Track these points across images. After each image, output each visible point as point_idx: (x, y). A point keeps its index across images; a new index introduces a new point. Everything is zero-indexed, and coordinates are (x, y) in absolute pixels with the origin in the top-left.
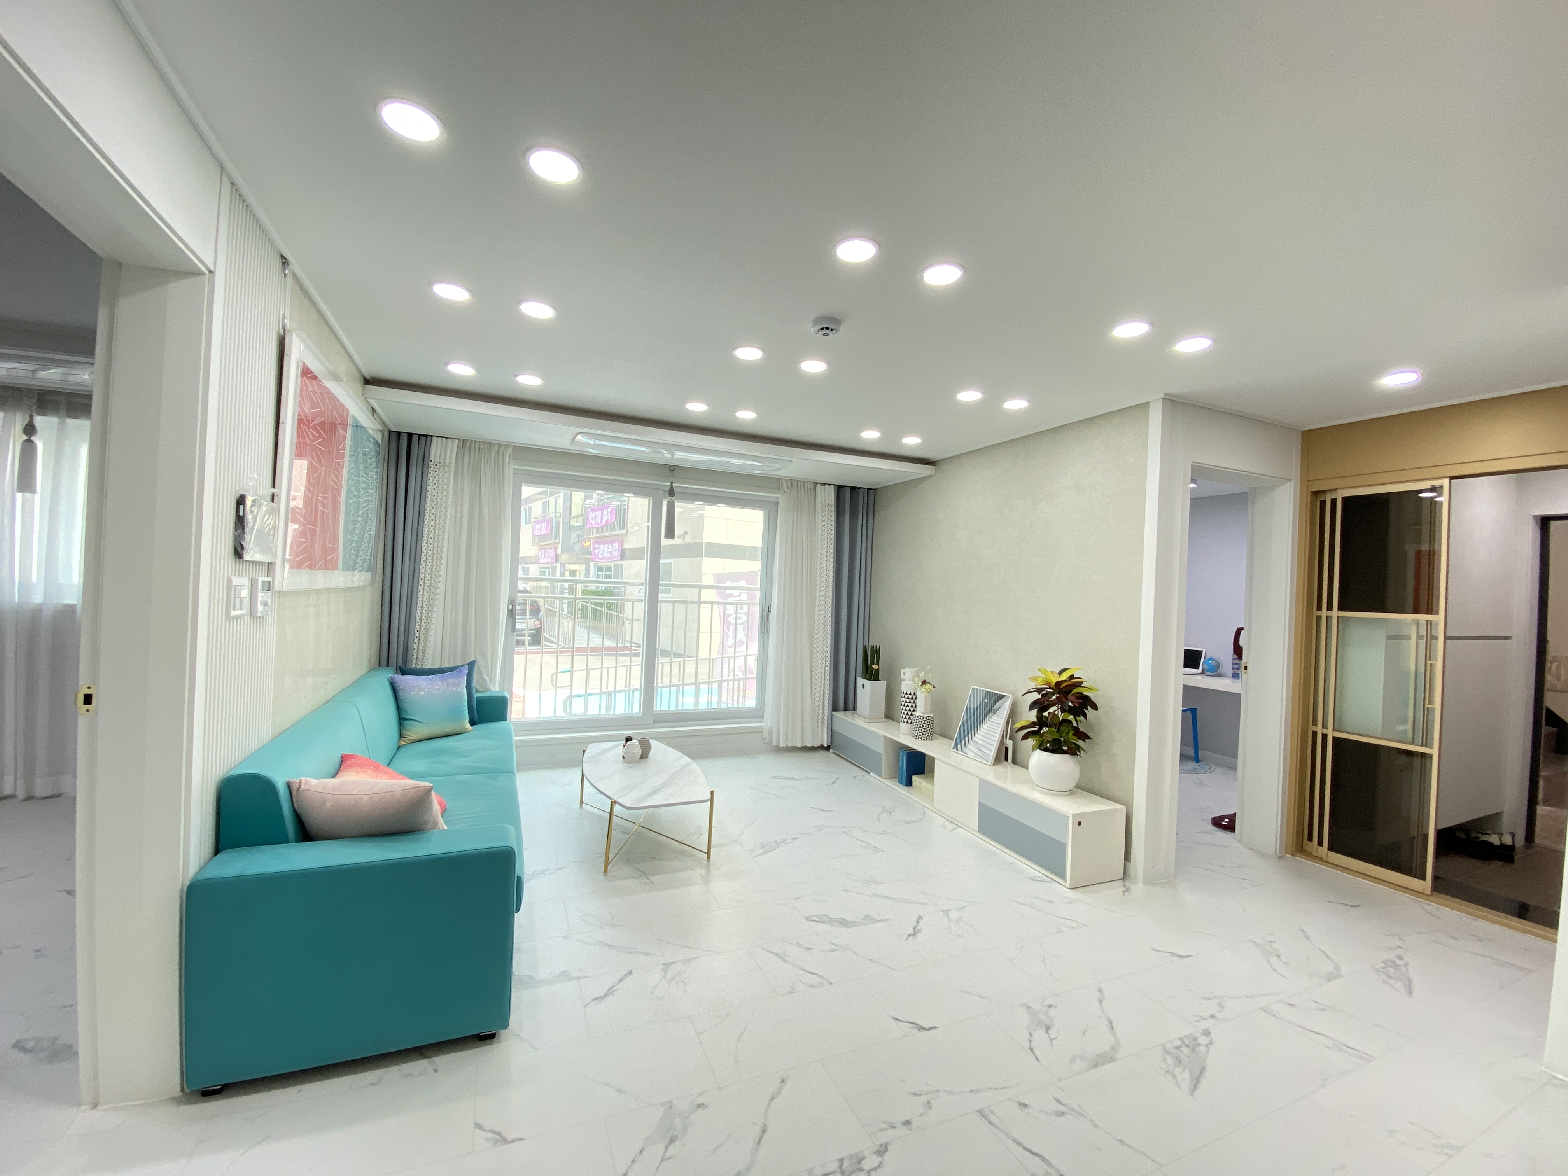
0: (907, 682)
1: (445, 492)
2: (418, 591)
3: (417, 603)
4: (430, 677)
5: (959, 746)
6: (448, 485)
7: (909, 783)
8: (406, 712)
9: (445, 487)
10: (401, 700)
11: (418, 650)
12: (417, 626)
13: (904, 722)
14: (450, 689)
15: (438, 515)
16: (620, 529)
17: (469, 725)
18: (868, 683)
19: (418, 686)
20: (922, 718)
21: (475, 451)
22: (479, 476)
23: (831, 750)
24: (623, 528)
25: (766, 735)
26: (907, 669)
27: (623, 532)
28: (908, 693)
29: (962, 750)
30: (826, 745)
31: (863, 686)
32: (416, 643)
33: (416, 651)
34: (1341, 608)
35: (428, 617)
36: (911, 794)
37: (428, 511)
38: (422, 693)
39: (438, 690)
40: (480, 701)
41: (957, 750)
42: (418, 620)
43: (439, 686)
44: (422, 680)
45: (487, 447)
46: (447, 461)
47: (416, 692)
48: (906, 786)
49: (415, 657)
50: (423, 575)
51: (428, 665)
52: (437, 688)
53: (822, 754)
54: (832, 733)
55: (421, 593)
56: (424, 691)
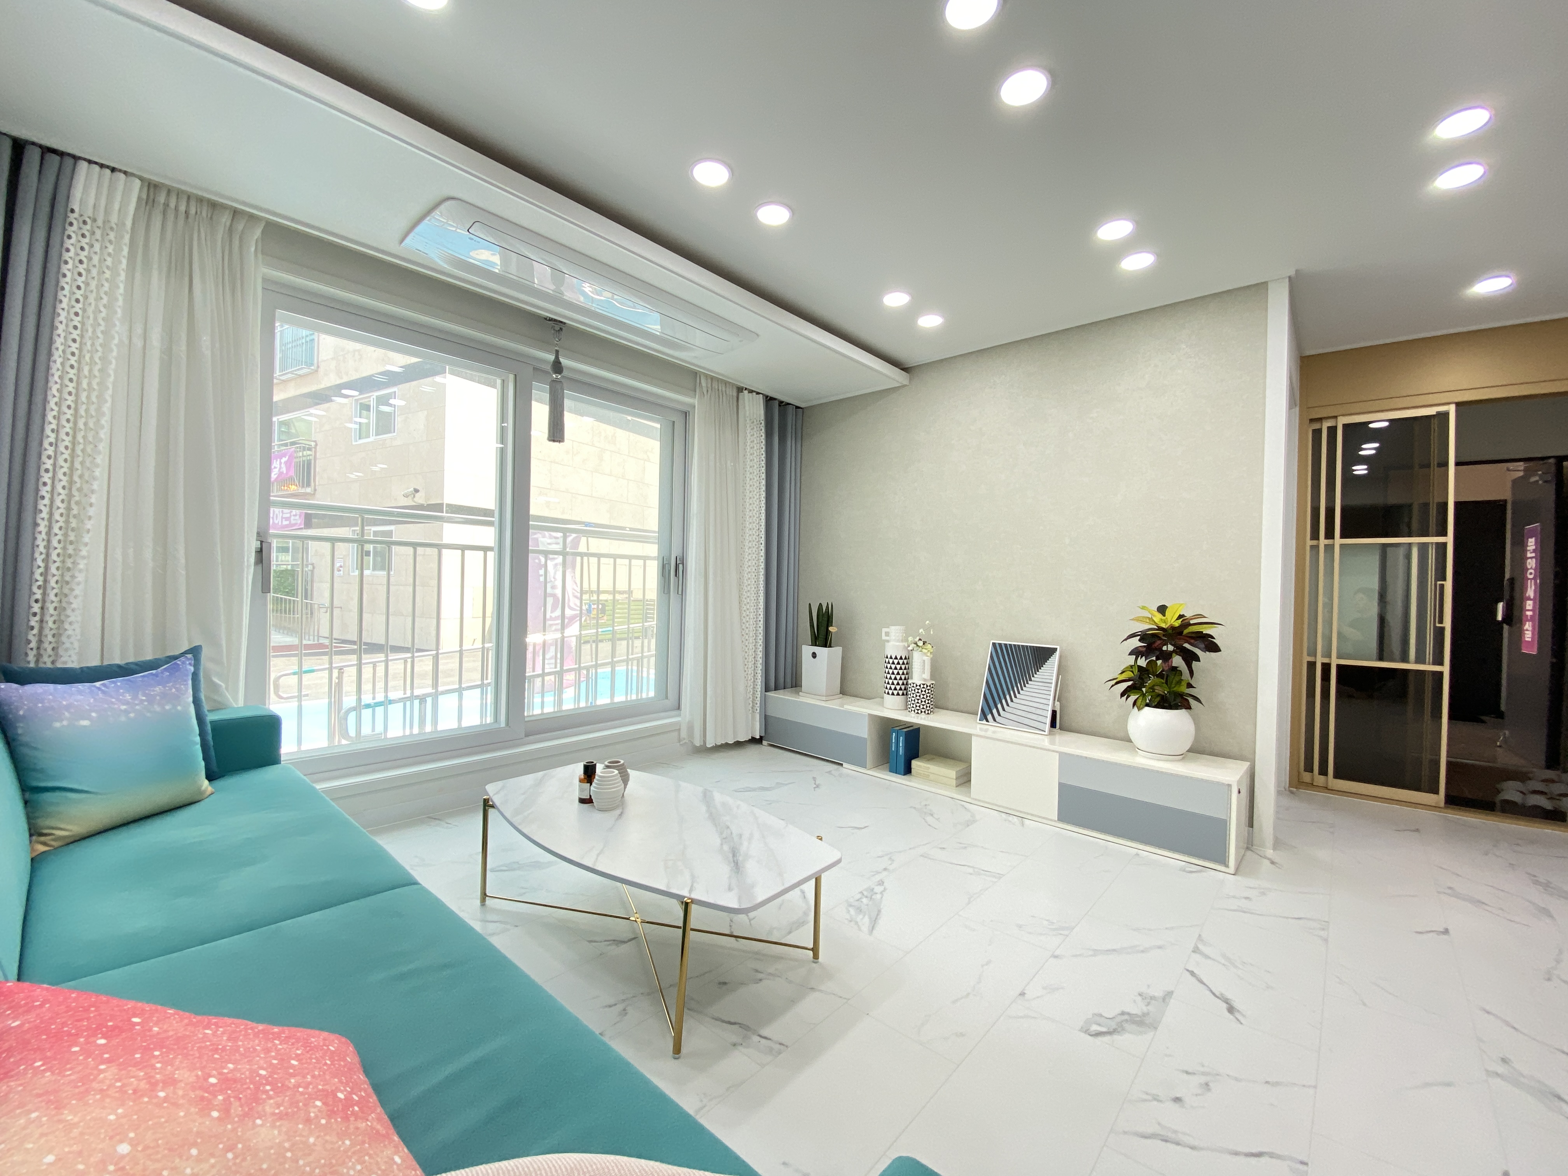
0: (891, 643)
1: (106, 285)
2: (38, 497)
3: (36, 525)
4: (98, 684)
5: (989, 717)
6: (114, 269)
7: (908, 771)
8: (42, 771)
9: (108, 274)
10: (27, 745)
11: (41, 629)
12: (37, 576)
13: (888, 693)
14: (157, 708)
15: (90, 333)
16: (303, 487)
17: (206, 782)
18: (818, 650)
19: (67, 708)
20: (925, 686)
21: (176, 217)
22: (187, 272)
23: (765, 743)
24: (309, 485)
25: (684, 734)
26: (893, 628)
27: (309, 490)
28: (893, 657)
29: (995, 720)
30: (758, 737)
31: (814, 655)
32: (35, 614)
33: (35, 631)
34: (1343, 536)
35: (65, 556)
36: (910, 781)
37: (62, 318)
38: (85, 723)
39: (126, 712)
40: (220, 728)
41: (987, 721)
42: (39, 562)
43: (127, 703)
44: (80, 692)
45: (204, 214)
46: (114, 219)
47: (65, 723)
48: (905, 774)
49: (33, 645)
50: (51, 461)
51: (71, 660)
52: (123, 707)
53: (754, 749)
54: (767, 720)
55: (46, 501)
56: (89, 718)
